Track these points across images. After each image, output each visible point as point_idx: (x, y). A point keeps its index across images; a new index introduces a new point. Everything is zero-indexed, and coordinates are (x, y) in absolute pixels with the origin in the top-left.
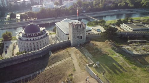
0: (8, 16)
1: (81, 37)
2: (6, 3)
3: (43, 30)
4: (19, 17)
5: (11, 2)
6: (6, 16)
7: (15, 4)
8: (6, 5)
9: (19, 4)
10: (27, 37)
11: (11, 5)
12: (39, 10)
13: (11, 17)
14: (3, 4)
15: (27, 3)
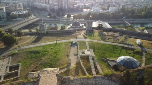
0: (66, 16)
2: (66, 6)
3: (82, 26)
4: (73, 17)
5: (70, 5)
6: (65, 16)
7: (73, 7)
8: (66, 8)
9: (75, 7)
10: (72, 28)
11: (69, 8)
13: (67, 17)
15: (81, 7)
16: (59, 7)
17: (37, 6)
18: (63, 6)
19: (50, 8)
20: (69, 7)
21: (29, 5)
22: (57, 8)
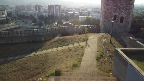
1: (122, 18)
5: (63, 13)
6: (55, 23)
7: (66, 15)
8: (58, 15)
9: (69, 15)
12: (85, 19)
13: (58, 24)
14: (56, 14)
15: (76, 14)
16: (50, 14)
17: (25, 14)
18: (55, 12)
19: (38, 15)
20: (62, 14)
21: (17, 13)
22: (47, 15)
